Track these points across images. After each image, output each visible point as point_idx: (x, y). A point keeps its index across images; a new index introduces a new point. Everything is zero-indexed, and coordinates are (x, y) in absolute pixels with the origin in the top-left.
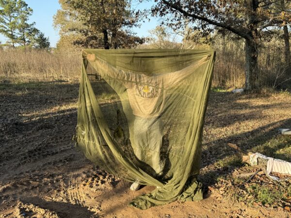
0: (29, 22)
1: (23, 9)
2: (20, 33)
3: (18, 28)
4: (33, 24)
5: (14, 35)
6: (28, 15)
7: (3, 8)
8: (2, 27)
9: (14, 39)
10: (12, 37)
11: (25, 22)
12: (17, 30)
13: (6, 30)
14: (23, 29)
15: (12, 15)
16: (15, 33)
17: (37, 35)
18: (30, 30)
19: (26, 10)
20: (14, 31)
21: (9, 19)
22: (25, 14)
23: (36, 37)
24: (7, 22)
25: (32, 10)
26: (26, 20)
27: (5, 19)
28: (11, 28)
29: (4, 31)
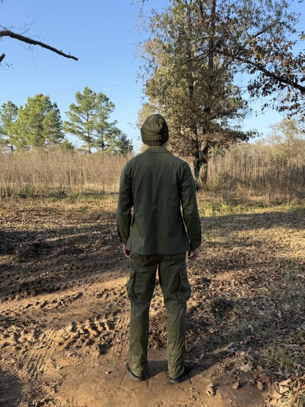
0: (109, 121)
1: (103, 104)
2: (98, 135)
3: (95, 128)
4: (114, 123)
5: (91, 138)
6: (108, 112)
7: (80, 105)
8: (78, 127)
9: (91, 142)
10: (88, 139)
11: (105, 120)
12: (95, 130)
13: (81, 131)
14: (102, 129)
15: (89, 112)
16: (92, 134)
17: (119, 136)
18: (109, 131)
19: (107, 106)
20: (92, 133)
21: (86, 118)
22: (105, 111)
23: (117, 139)
24: (84, 121)
25: (113, 106)
26: (106, 118)
27: (81, 118)
28: (88, 129)
29: (80, 133)
